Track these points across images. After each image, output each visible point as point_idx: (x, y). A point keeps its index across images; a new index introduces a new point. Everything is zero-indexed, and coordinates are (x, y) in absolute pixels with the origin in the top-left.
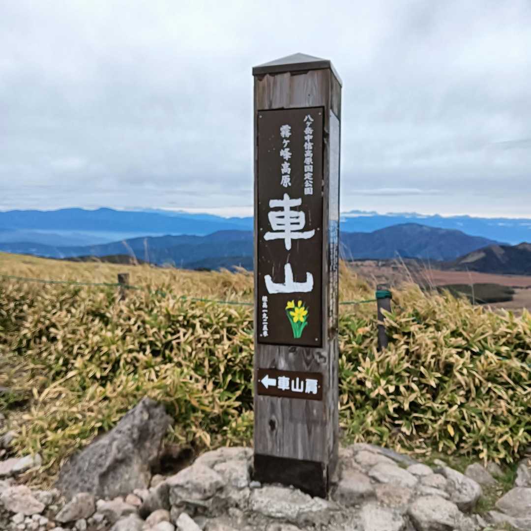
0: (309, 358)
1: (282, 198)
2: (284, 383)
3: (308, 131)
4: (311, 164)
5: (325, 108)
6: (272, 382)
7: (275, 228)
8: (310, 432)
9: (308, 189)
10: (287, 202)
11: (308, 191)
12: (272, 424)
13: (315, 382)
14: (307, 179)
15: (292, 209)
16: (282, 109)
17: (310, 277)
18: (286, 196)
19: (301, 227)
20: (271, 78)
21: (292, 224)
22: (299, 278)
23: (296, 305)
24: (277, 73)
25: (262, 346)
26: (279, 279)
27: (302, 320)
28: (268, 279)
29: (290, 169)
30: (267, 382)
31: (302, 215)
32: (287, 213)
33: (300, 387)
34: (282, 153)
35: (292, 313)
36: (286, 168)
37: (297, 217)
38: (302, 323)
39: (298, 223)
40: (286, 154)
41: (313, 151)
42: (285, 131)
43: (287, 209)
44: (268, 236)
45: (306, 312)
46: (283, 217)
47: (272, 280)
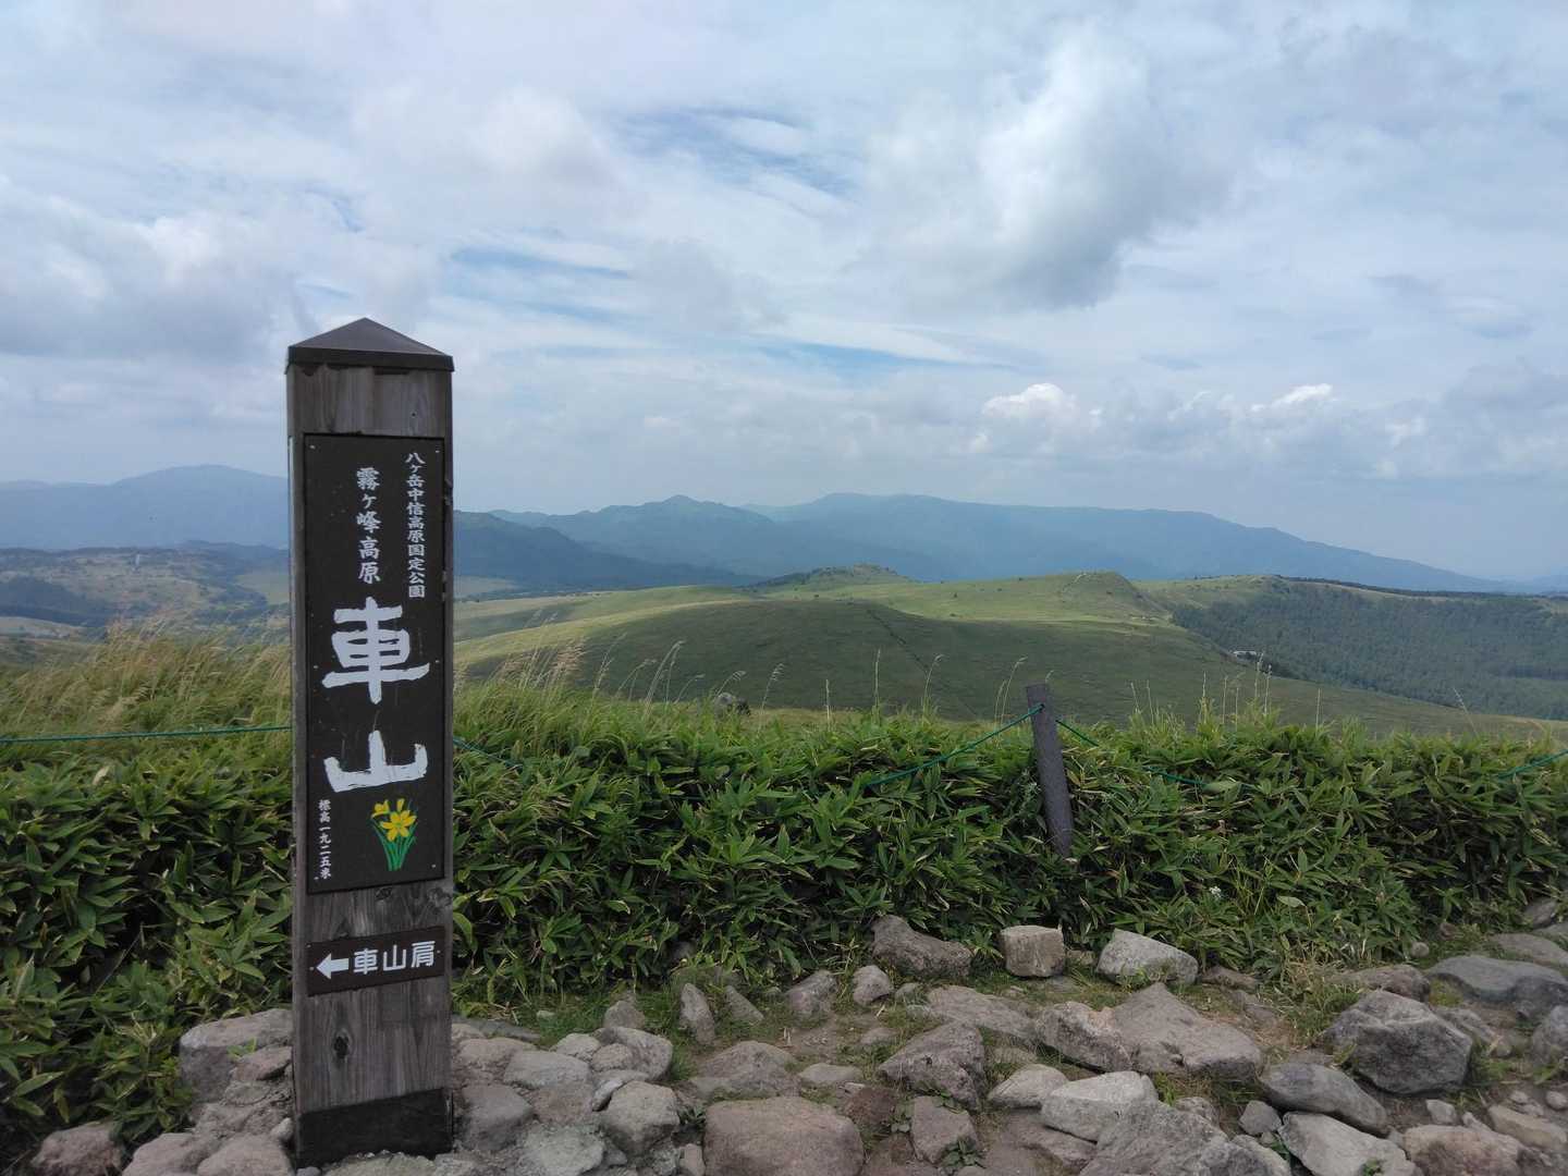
0: (418, 903)
1: (362, 606)
2: (366, 961)
3: (415, 480)
4: (420, 542)
5: (446, 441)
6: (342, 965)
7: (346, 662)
8: (418, 1038)
9: (416, 587)
10: (372, 612)
11: (417, 591)
12: (341, 1046)
13: (430, 945)
14: (414, 570)
15: (383, 625)
16: (358, 435)
17: (421, 754)
18: (370, 601)
19: (402, 658)
20: (333, 375)
21: (383, 653)
22: (398, 754)
23: (393, 808)
24: (346, 366)
25: (317, 899)
26: (358, 761)
27: (405, 833)
28: (331, 765)
29: (377, 550)
30: (329, 966)
31: (404, 637)
32: (373, 633)
33: (399, 963)
34: (361, 519)
35: (384, 825)
36: (369, 548)
37: (395, 641)
38: (405, 839)
39: (396, 653)
40: (369, 521)
41: (424, 518)
42: (367, 478)
43: (372, 625)
44: (332, 680)
45: (414, 818)
46: (364, 641)
47: (340, 766)
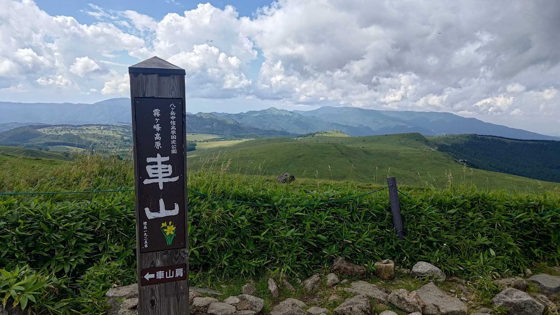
0: (177, 256)
1: (156, 157)
2: (160, 275)
3: (173, 113)
4: (175, 134)
5: (183, 99)
6: (153, 276)
7: (151, 176)
8: (178, 301)
9: (174, 150)
10: (159, 159)
11: (174, 152)
12: (153, 302)
13: (181, 270)
14: (173, 144)
15: (163, 163)
16: (153, 98)
17: (177, 206)
18: (158, 155)
19: (170, 174)
20: (144, 77)
21: (163, 173)
22: (169, 207)
23: (168, 224)
24: (148, 74)
25: (144, 254)
26: (156, 209)
27: (172, 233)
28: (147, 210)
29: (160, 138)
30: (148, 276)
31: (170, 167)
32: (160, 166)
33: (171, 275)
34: (155, 127)
35: (165, 230)
36: (158, 137)
37: (167, 168)
38: (172, 235)
39: (168, 172)
40: (157, 127)
41: (176, 126)
42: (156, 112)
43: (159, 163)
44: (146, 182)
45: (175, 228)
46: (157, 169)
47: (150, 211)
